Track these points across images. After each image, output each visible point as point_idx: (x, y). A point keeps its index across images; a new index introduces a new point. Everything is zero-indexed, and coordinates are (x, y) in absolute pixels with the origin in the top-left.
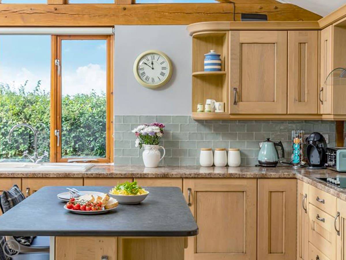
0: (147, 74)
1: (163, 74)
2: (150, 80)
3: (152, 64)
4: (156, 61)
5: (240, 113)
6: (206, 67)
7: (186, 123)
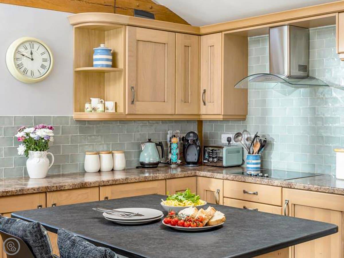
0: (25, 66)
1: (43, 66)
2: (29, 73)
3: (32, 54)
4: (36, 50)
5: (137, 113)
6: (95, 63)
7: (67, 124)
